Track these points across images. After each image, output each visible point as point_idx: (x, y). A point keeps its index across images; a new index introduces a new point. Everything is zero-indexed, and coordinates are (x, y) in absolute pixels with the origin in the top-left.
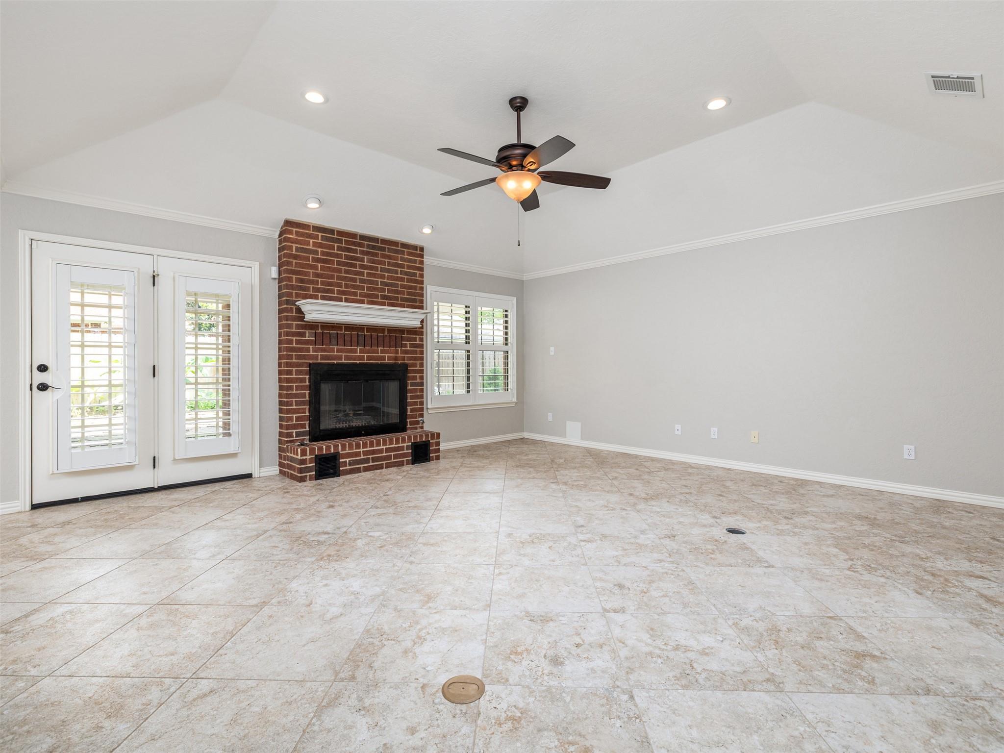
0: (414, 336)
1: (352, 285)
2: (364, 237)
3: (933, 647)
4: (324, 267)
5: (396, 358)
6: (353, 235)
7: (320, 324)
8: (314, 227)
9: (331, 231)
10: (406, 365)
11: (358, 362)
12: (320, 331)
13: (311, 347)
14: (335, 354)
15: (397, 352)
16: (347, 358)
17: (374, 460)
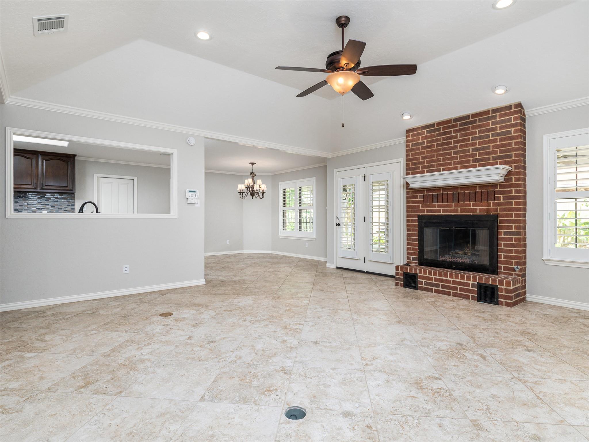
0: (509, 189)
1: (447, 158)
2: (456, 120)
3: (55, 415)
4: (429, 151)
5: (488, 210)
6: (448, 121)
7: (426, 189)
8: (422, 127)
9: (433, 125)
10: (497, 216)
11: (453, 214)
12: (426, 194)
13: (421, 204)
14: (436, 208)
15: (489, 205)
16: (444, 211)
17: (443, 286)
